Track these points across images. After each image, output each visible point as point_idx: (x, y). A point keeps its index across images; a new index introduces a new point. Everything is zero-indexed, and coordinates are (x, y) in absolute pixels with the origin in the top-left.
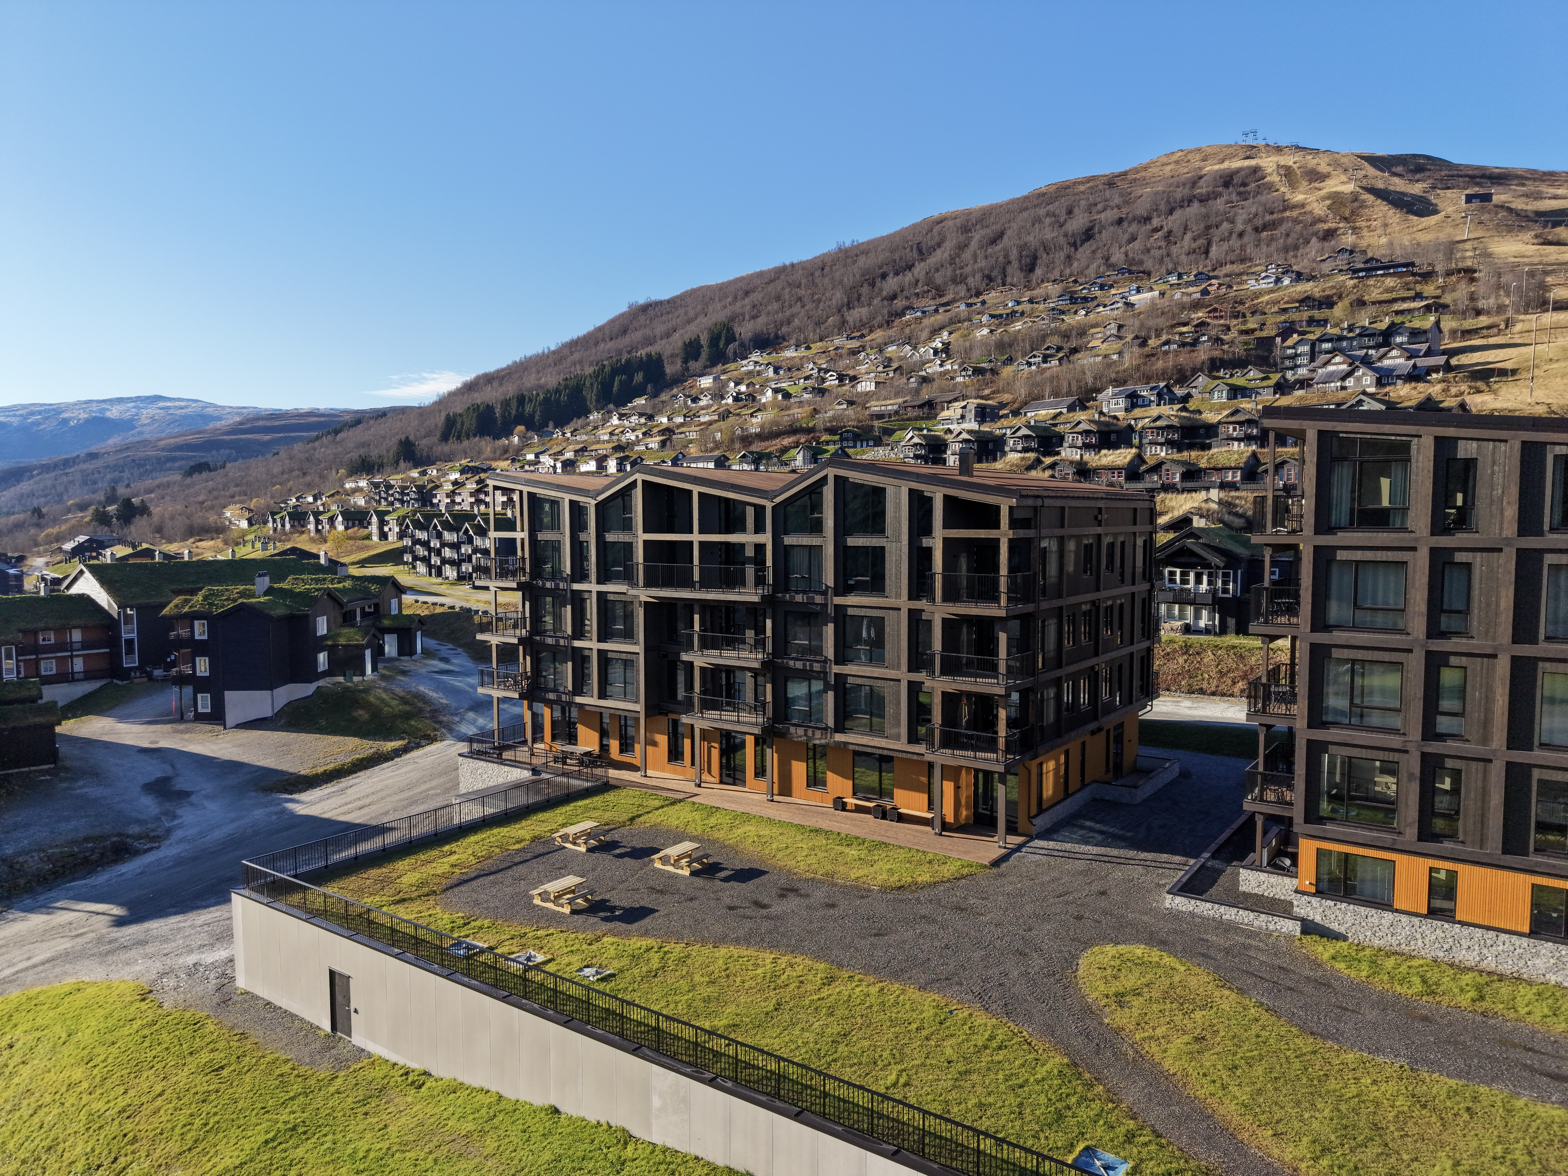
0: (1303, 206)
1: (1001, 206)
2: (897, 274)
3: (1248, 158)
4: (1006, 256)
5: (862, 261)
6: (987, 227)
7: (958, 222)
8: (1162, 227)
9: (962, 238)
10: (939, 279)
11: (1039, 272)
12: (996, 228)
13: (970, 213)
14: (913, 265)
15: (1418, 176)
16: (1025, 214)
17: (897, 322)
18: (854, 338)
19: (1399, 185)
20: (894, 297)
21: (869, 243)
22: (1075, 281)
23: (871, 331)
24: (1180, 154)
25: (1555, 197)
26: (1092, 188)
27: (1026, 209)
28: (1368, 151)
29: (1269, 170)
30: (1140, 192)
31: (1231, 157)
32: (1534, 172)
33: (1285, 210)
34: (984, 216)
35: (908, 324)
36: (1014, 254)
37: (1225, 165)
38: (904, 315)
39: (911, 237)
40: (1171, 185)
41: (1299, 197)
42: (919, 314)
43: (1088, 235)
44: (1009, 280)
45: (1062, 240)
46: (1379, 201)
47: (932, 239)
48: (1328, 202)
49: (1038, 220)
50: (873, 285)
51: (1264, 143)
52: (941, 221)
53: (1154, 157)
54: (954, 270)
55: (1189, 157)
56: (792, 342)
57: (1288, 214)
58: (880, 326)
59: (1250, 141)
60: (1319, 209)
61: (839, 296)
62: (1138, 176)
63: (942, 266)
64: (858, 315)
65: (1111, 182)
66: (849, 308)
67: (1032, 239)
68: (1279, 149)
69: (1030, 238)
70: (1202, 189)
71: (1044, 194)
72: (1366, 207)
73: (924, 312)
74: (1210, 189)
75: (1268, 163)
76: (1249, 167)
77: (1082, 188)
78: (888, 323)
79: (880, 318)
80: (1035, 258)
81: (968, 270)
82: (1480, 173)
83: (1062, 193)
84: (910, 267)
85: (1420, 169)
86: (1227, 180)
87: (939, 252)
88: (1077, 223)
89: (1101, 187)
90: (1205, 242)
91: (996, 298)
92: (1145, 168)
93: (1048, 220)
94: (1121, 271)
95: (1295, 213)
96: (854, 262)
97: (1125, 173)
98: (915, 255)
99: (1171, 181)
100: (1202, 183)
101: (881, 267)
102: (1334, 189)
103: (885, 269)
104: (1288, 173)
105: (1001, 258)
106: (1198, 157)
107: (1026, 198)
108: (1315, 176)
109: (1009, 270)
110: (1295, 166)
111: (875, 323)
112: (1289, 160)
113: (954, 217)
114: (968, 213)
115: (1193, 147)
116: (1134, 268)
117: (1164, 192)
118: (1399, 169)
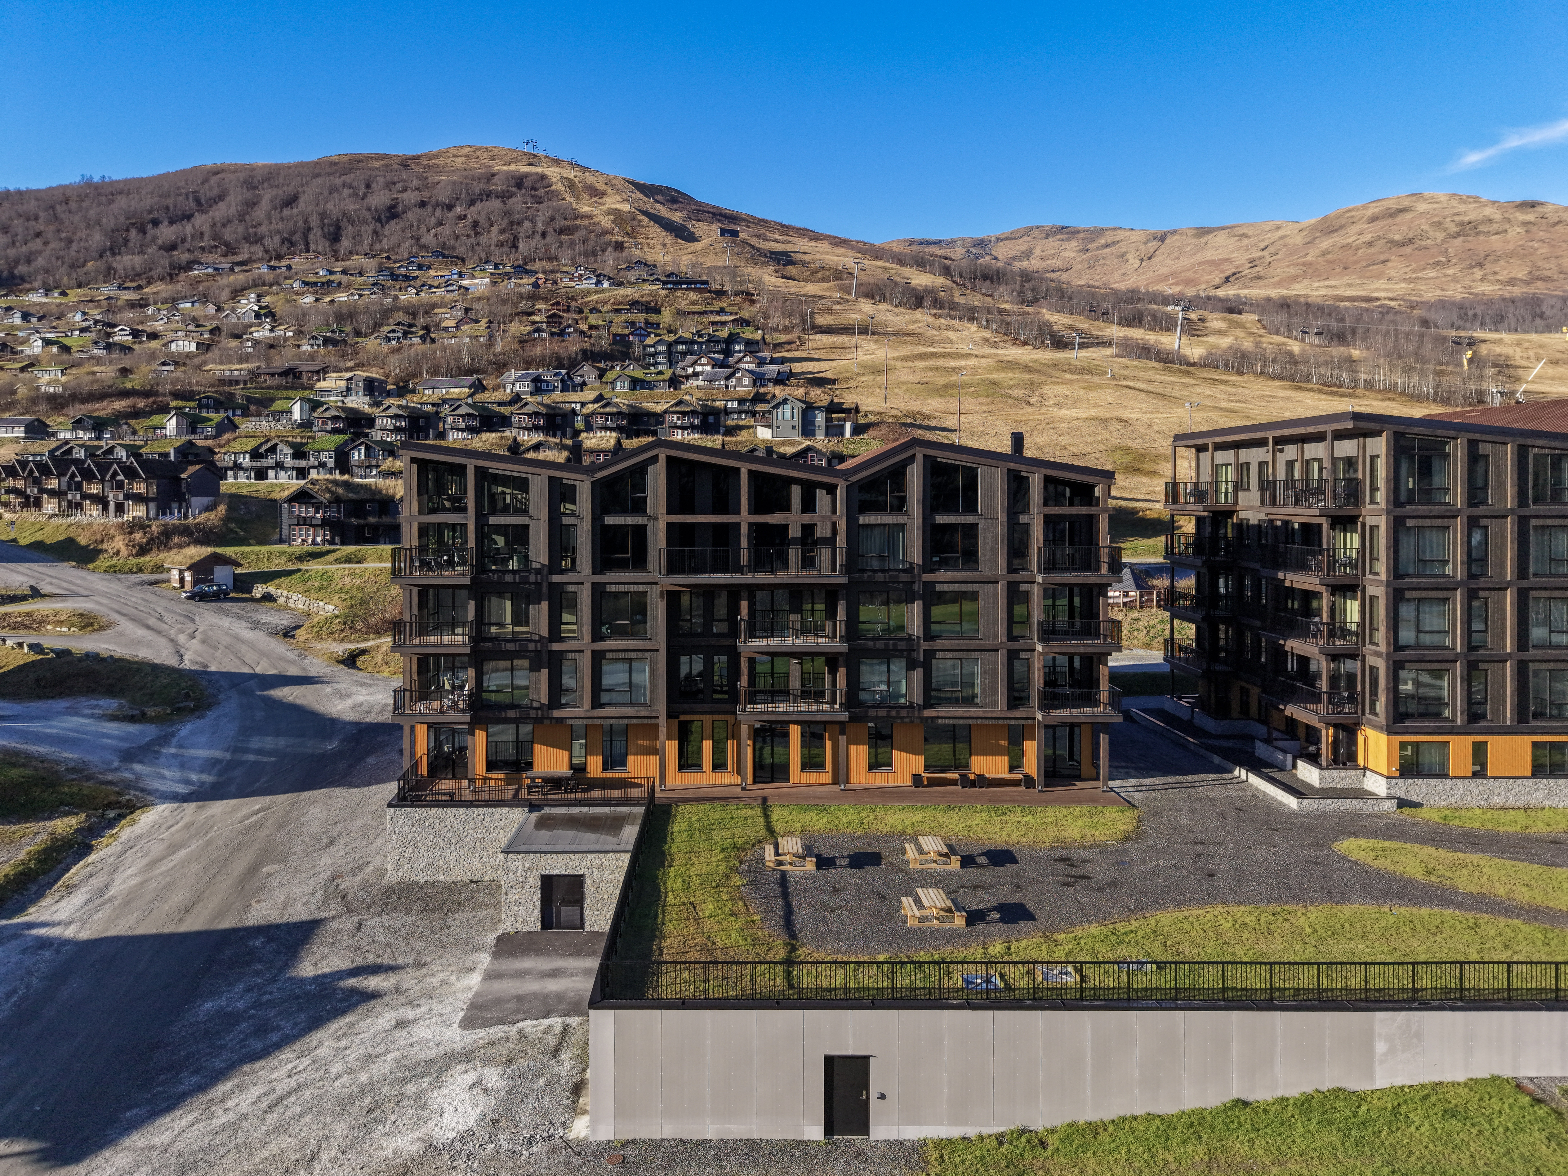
0: (591, 217)
1: (289, 168)
2: (172, 223)
3: (531, 164)
4: (306, 221)
5: (122, 202)
6: (277, 187)
7: (242, 176)
8: (465, 216)
9: (249, 195)
10: (228, 234)
11: (345, 243)
12: (289, 190)
13: (254, 170)
14: (192, 215)
15: (675, 206)
16: (319, 180)
17: (183, 276)
18: (129, 288)
19: (664, 211)
20: (173, 247)
21: (126, 181)
22: (388, 258)
23: (149, 283)
24: (468, 149)
25: (776, 241)
26: (386, 166)
27: (318, 175)
28: (632, 177)
29: (554, 180)
30: (436, 179)
31: (517, 161)
32: (753, 217)
33: (576, 218)
34: (272, 174)
35: (198, 281)
36: (314, 221)
37: (513, 167)
38: (191, 269)
39: (183, 184)
40: (466, 177)
41: (586, 209)
42: (210, 270)
43: (392, 212)
44: (312, 247)
45: (366, 214)
46: (652, 223)
47: (211, 189)
48: (612, 217)
49: (333, 190)
50: (143, 231)
51: (544, 154)
52: (217, 171)
53: (444, 147)
54: (247, 228)
55: (478, 153)
56: (36, 284)
57: (579, 222)
58: (161, 279)
59: (530, 149)
60: (606, 222)
61: (97, 239)
62: (431, 162)
63: (230, 221)
64: (129, 263)
65: (405, 163)
66: (114, 254)
67: (333, 208)
68: (557, 162)
69: (330, 206)
70: (497, 186)
71: (336, 164)
72: (643, 226)
73: (216, 269)
74: (504, 187)
75: (553, 173)
76: (537, 174)
77: (376, 164)
78: (171, 276)
79: (159, 270)
80: (338, 228)
81: (263, 229)
82: (718, 212)
83: (356, 166)
84: (189, 217)
85: (674, 201)
86: (519, 181)
87: (222, 205)
88: (380, 199)
89: (396, 166)
90: (511, 237)
91: (302, 264)
92: (437, 156)
93: (346, 191)
94: (435, 253)
95: (586, 222)
96: (111, 202)
97: (417, 157)
98: (192, 204)
99: (465, 173)
100: (495, 180)
101: (150, 211)
102: (614, 206)
103: (155, 215)
104: (570, 184)
105: (301, 223)
106: (486, 155)
107: (316, 164)
108: (595, 193)
109: (311, 237)
110: (576, 180)
111: (155, 274)
112: (571, 174)
113: (234, 170)
114: (252, 169)
115: (480, 145)
116: (446, 252)
117: (461, 183)
118: (660, 198)
